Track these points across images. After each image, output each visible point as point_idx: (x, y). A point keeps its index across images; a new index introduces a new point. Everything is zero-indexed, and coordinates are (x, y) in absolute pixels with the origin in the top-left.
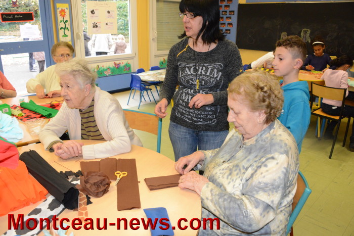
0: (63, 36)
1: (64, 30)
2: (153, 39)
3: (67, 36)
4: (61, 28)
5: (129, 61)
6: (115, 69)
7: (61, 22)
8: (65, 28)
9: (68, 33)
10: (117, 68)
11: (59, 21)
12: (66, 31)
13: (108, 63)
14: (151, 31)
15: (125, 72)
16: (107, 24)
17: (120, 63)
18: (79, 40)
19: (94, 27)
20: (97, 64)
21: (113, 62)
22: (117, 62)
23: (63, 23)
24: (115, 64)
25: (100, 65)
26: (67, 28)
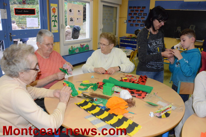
0: (54, 26)
1: (55, 22)
2: (100, 29)
3: (56, 26)
4: (53, 21)
5: (88, 43)
6: (81, 48)
7: (53, 16)
8: (55, 21)
9: (56, 24)
10: (82, 48)
11: (52, 16)
12: (56, 22)
13: (77, 44)
14: (100, 24)
15: (86, 51)
16: (78, 19)
17: (84, 45)
18: (62, 29)
19: (71, 21)
20: (71, 46)
21: (80, 44)
22: (82, 44)
23: (54, 17)
24: (81, 45)
25: (73, 46)
26: (56, 21)
